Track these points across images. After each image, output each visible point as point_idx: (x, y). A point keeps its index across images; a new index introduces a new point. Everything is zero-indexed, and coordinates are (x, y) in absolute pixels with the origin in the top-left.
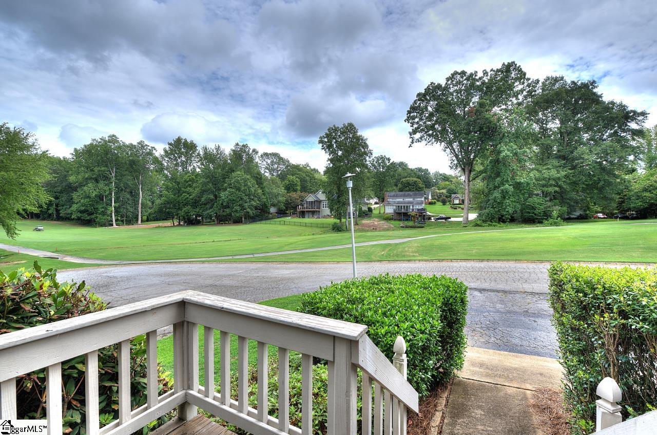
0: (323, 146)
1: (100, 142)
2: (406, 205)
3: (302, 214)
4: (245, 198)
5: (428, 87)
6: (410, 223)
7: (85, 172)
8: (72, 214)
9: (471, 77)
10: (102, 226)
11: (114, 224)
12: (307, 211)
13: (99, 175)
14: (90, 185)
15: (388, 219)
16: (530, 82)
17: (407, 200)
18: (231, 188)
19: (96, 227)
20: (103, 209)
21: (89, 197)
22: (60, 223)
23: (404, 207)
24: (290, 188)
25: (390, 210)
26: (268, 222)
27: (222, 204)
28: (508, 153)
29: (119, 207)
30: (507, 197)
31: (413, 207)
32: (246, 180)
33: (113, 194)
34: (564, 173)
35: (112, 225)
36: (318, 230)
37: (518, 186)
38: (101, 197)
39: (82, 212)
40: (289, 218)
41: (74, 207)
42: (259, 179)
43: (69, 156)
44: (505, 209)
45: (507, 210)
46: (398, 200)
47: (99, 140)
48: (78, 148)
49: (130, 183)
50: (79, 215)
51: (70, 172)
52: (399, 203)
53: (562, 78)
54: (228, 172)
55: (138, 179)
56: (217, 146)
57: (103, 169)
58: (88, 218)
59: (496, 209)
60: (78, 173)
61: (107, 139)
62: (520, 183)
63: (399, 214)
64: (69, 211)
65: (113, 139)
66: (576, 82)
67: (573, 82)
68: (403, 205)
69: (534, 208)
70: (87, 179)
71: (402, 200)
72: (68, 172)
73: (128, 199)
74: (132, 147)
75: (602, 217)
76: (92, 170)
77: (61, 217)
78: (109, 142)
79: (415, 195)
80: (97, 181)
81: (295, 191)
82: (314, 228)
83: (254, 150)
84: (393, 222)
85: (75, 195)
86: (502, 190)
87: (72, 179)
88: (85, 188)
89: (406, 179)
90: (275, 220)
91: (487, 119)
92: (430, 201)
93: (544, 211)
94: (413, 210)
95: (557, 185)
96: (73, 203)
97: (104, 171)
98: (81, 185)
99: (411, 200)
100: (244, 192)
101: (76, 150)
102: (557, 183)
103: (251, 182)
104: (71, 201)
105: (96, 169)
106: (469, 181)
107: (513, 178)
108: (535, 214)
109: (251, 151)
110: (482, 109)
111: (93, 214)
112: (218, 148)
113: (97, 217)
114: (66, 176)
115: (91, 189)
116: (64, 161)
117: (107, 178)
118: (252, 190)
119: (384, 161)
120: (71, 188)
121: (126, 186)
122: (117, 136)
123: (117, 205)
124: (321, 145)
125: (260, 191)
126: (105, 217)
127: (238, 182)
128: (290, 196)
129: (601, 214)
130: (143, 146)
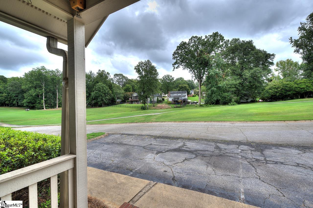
0: (136, 71)
1: (36, 70)
2: (177, 97)
3: (132, 102)
4: (103, 95)
5: (181, 43)
6: (179, 105)
7: (30, 84)
8: (24, 104)
9: (199, 39)
10: (38, 109)
11: (45, 108)
12: (133, 101)
13: (37, 85)
14: (32, 90)
15: (170, 103)
16: (225, 41)
17: (179, 95)
18: (96, 90)
19: (35, 110)
20: (39, 101)
21: (32, 96)
22: (19, 108)
23: (177, 98)
24: (127, 90)
25: (170, 100)
26: (116, 106)
27: (92, 98)
28: (213, 73)
29: (47, 100)
30: (214, 93)
31: (181, 98)
32: (103, 87)
33: (44, 94)
34: (238, 82)
35: (43, 109)
36: (134, 109)
37: (219, 88)
38: (38, 96)
39: (28, 103)
40: (125, 104)
41: (25, 101)
42: (111, 86)
43: (22, 77)
44: (213, 98)
45: (214, 99)
46: (175, 95)
47: (36, 69)
48: (27, 73)
49: (52, 89)
50: (27, 104)
51: (23, 84)
52: (175, 96)
53: (239, 39)
54: (95, 83)
55: (56, 87)
56: (90, 71)
57: (38, 82)
58: (32, 106)
59: (210, 99)
60: (26, 84)
61: (40, 68)
62: (219, 87)
63: (175, 101)
64: (23, 102)
65: (43, 68)
66: (244, 41)
67: (243, 41)
68: (176, 97)
69: (225, 98)
70: (30, 87)
71: (176, 95)
72: (21, 84)
73: (51, 96)
74: (52, 72)
75: (261, 101)
76: (33, 83)
77: (19, 105)
78: (41, 69)
79: (182, 92)
80: (36, 88)
81: (130, 91)
82: (134, 108)
83: (108, 73)
84: (172, 105)
85: (25, 95)
86: (212, 90)
87: (23, 87)
88: (30, 91)
89: (181, 85)
90: (119, 105)
91: (204, 58)
92: (193, 95)
93: (230, 99)
94: (181, 99)
95: (235, 88)
96: (24, 99)
97: (39, 83)
98: (28, 90)
99: (181, 95)
100: (102, 92)
101: (25, 73)
102: (235, 87)
103: (106, 88)
104: (23, 98)
105: (35, 82)
106: (201, 86)
107: (216, 84)
108: (226, 101)
109: (106, 73)
110: (202, 53)
111: (34, 103)
112: (91, 72)
113: (36, 105)
114: (20, 86)
115: (33, 92)
116: (21, 79)
117: (40, 87)
118: (107, 91)
119: (168, 77)
120: (23, 92)
121: (50, 90)
122: (45, 67)
123: (46, 99)
124: (136, 70)
125: (110, 92)
126: (40, 105)
127: (99, 88)
128: (126, 94)
129: (261, 100)
130: (58, 71)
